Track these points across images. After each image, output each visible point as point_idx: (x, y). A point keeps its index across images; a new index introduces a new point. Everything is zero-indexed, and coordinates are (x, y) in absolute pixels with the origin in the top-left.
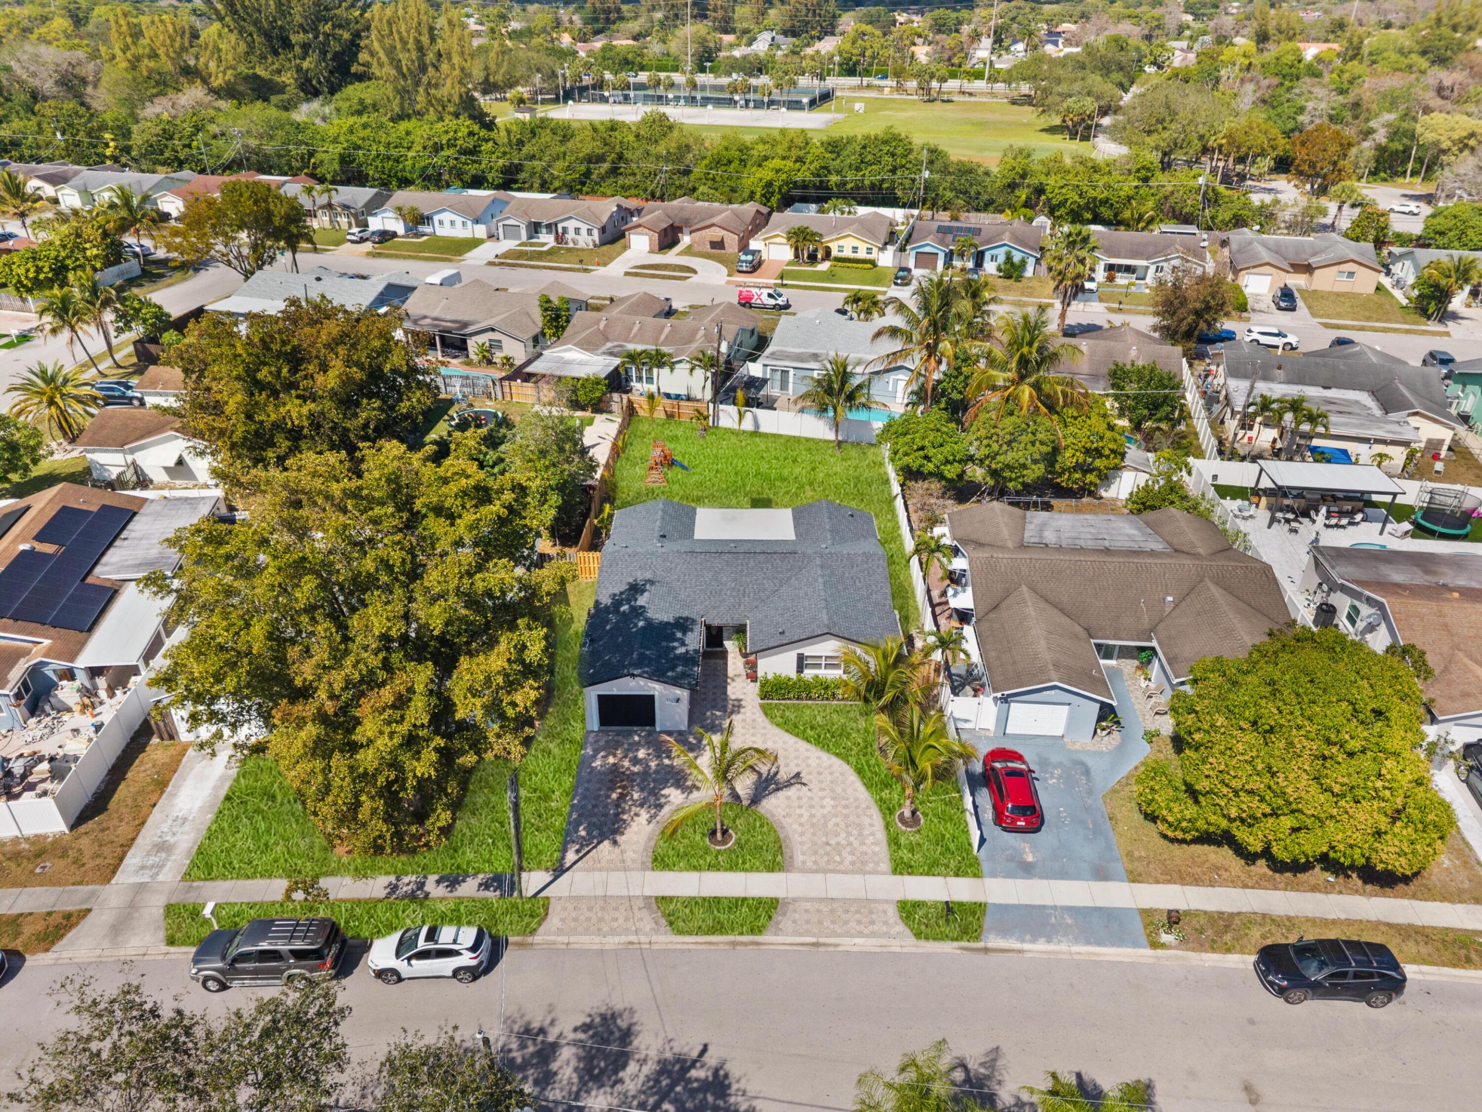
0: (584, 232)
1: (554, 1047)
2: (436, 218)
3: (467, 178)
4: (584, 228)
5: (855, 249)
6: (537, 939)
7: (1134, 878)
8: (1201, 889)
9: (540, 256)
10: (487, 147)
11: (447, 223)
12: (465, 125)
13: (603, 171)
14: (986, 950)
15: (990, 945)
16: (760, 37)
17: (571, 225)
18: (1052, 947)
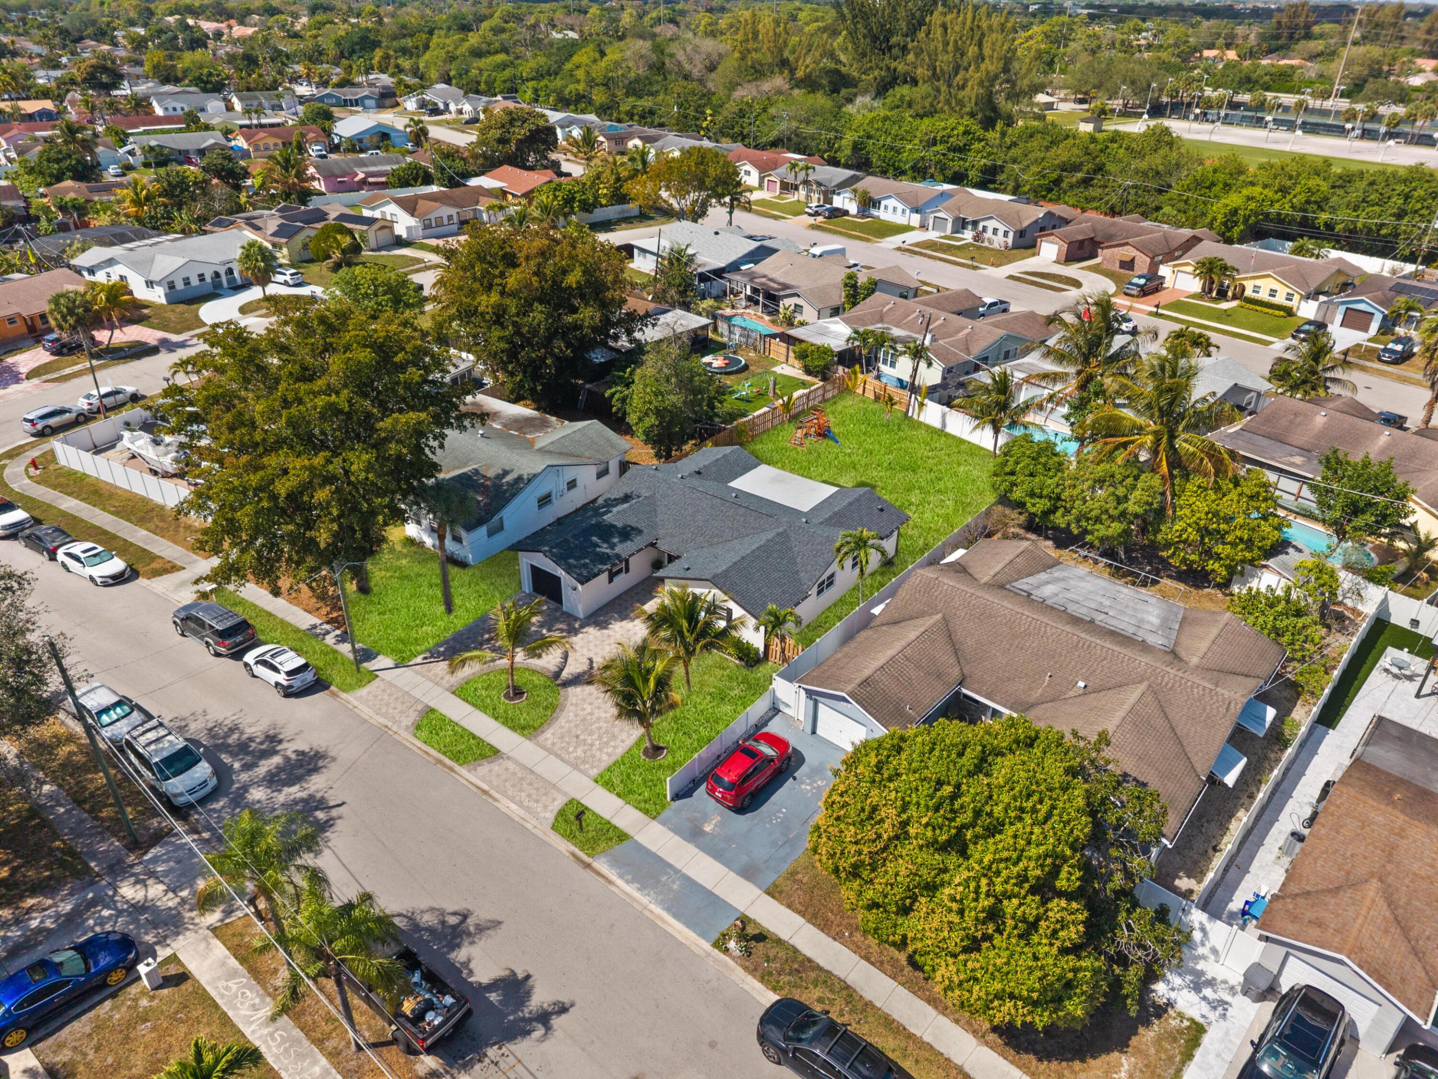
0: (1001, 233)
1: (276, 752)
2: (883, 203)
3: (949, 173)
4: (1002, 228)
5: (1273, 293)
6: (344, 695)
7: (773, 892)
8: (822, 936)
9: (950, 249)
11: (890, 209)
13: (1074, 180)
14: (588, 866)
15: (596, 865)
17: (991, 224)
18: (637, 895)
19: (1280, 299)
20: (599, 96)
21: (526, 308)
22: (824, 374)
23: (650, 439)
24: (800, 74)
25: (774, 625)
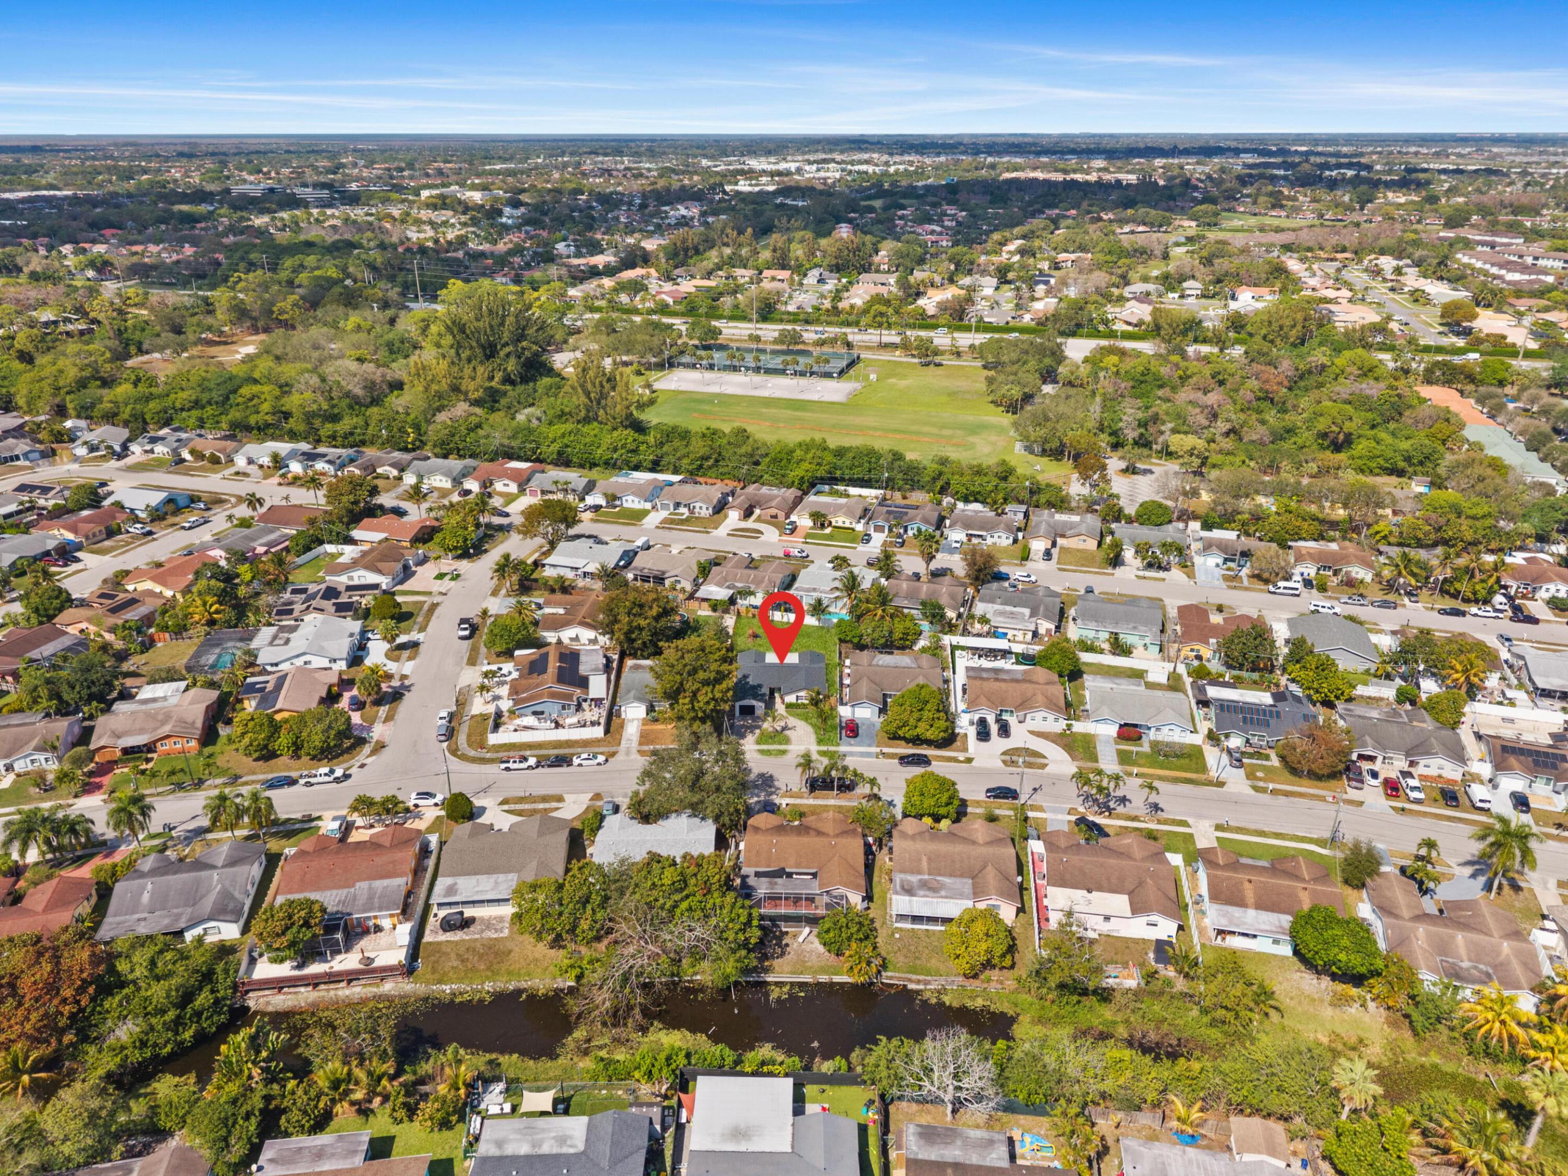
0: (704, 508)
2: (624, 498)
5: (843, 522)
9: (682, 522)
10: (643, 448)
11: (630, 501)
12: (629, 434)
16: (810, 274)
17: (698, 505)
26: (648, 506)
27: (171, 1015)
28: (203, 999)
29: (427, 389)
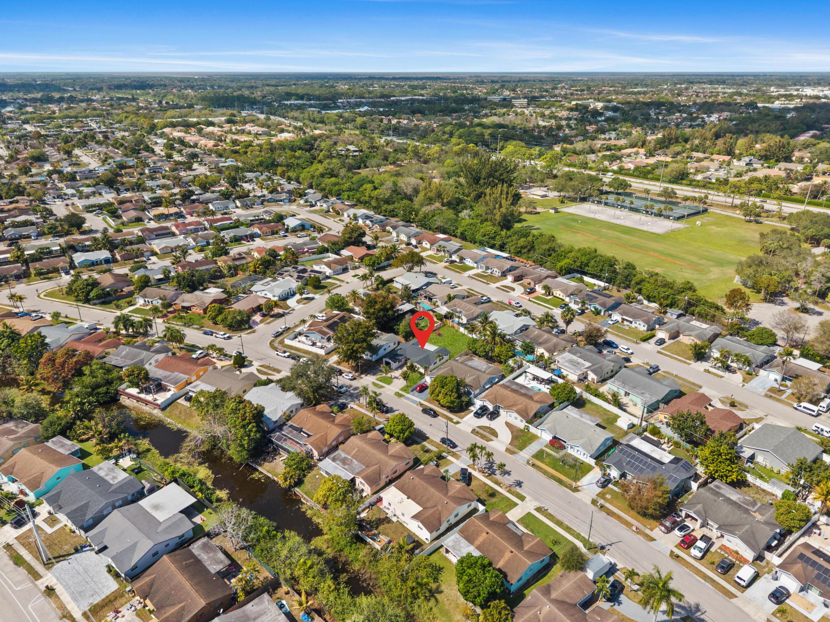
2: (467, 258)
5: (560, 295)
6: (359, 380)
7: (424, 400)
8: (429, 404)
9: (482, 276)
10: (498, 237)
14: (400, 398)
16: (743, 159)
18: (406, 401)
19: (561, 297)
20: (374, 203)
21: (379, 312)
22: (441, 320)
23: (403, 337)
24: (445, 201)
25: (426, 369)
26: (475, 265)
27: (89, 390)
28: (102, 390)
29: (425, 195)
